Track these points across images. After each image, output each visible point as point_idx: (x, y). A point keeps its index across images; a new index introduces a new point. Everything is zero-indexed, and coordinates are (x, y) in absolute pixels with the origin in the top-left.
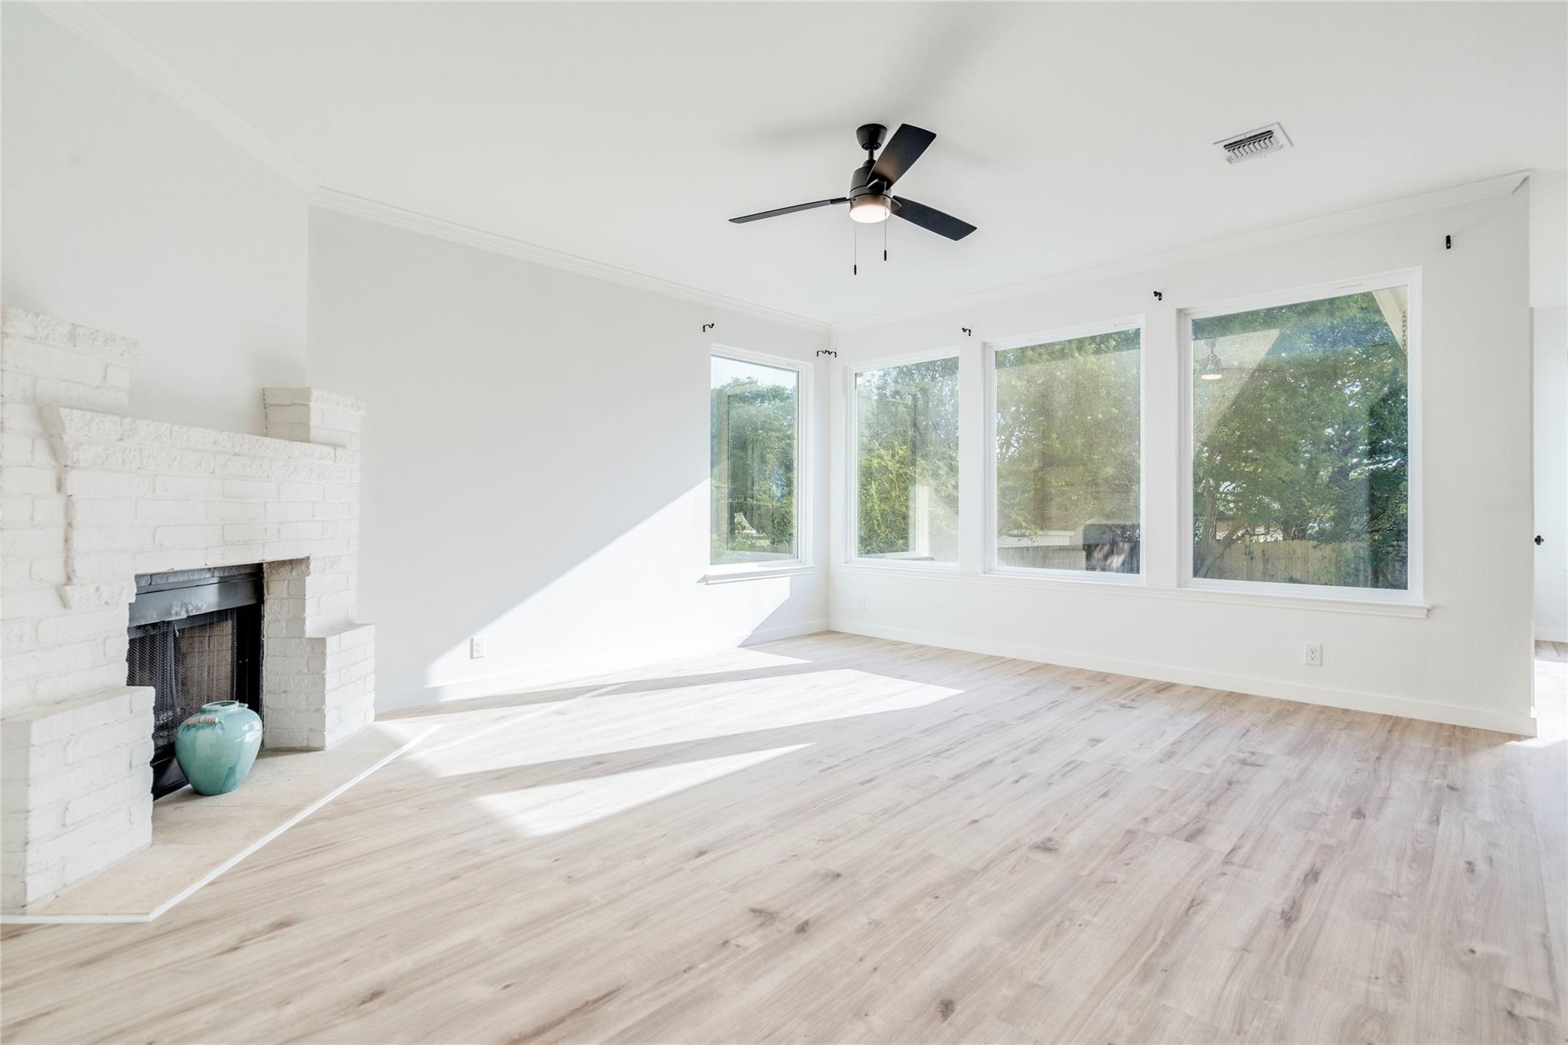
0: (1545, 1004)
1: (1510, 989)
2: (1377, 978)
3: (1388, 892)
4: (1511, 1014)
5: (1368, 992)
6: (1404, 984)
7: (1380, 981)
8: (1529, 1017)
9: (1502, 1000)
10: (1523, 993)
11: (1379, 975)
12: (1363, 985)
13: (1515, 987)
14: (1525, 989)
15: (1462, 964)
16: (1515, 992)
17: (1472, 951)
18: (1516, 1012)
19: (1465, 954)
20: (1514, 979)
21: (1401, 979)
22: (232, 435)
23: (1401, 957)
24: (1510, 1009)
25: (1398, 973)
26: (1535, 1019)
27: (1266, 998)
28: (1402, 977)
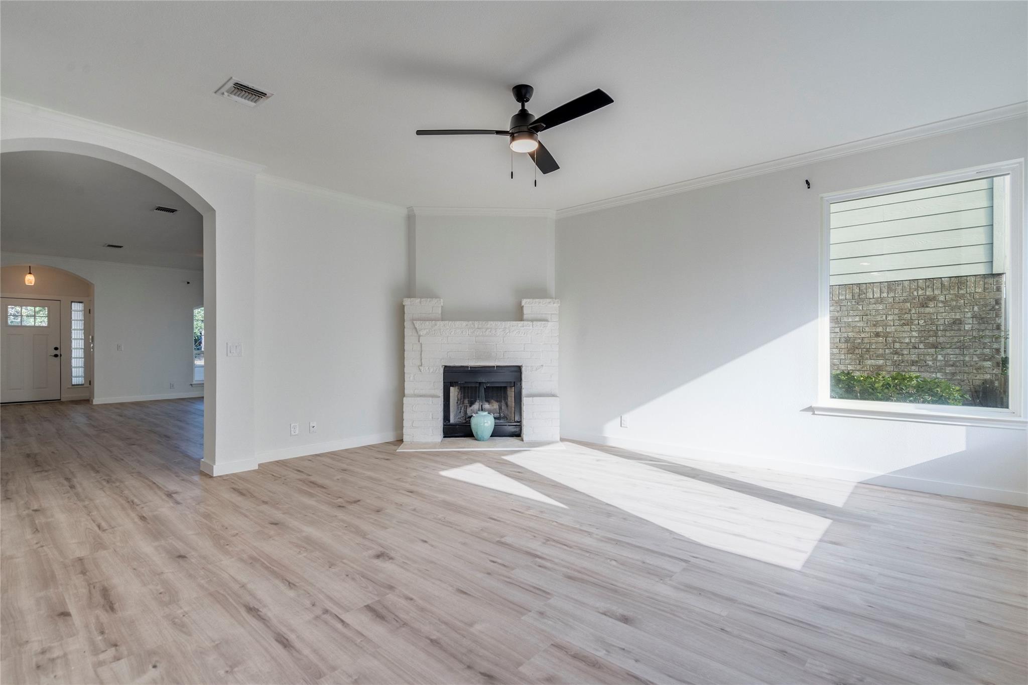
0: (101, 664)
1: (122, 659)
2: (184, 616)
3: (236, 669)
4: (116, 645)
5: (181, 608)
6: (171, 622)
7: (181, 616)
8: (106, 650)
9: (123, 649)
10: (114, 662)
11: (184, 617)
12: (186, 609)
13: (120, 662)
14: (114, 665)
15: (154, 653)
16: (119, 660)
17: (155, 667)
18: (113, 649)
19: (157, 661)
20: (123, 666)
21: (174, 623)
22: (473, 322)
23: (185, 633)
24: (117, 647)
25: (180, 626)
26: (103, 652)
27: (210, 580)
28: (175, 624)
